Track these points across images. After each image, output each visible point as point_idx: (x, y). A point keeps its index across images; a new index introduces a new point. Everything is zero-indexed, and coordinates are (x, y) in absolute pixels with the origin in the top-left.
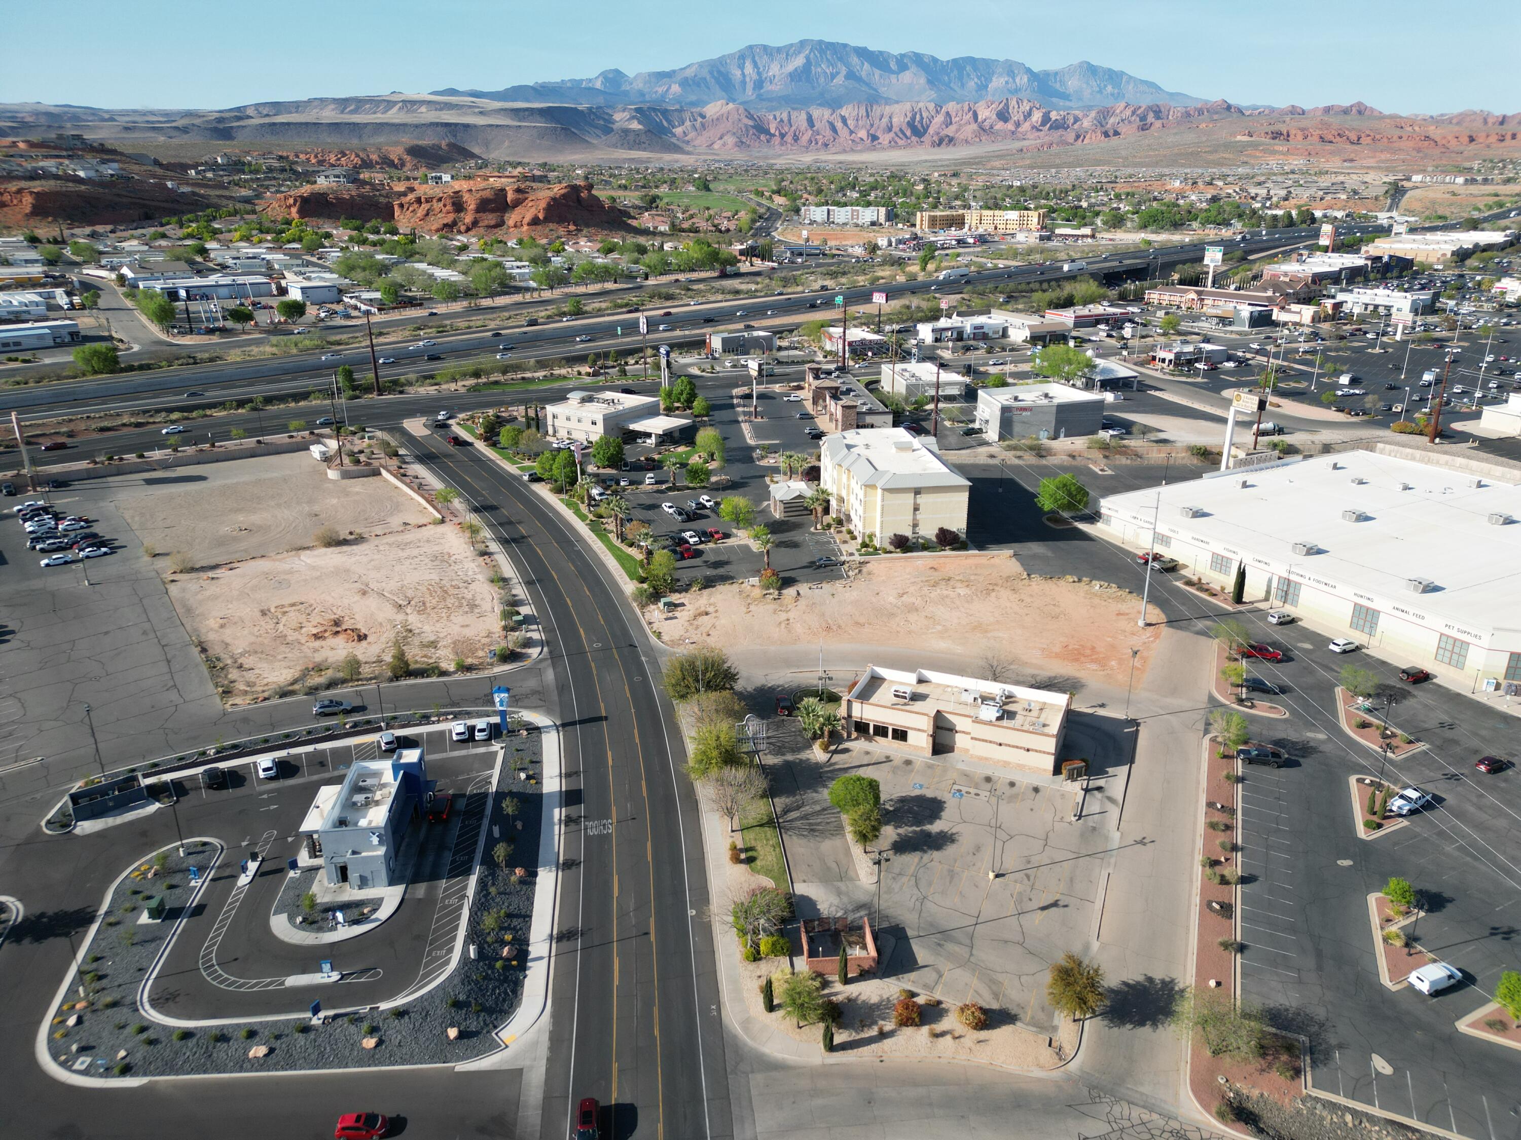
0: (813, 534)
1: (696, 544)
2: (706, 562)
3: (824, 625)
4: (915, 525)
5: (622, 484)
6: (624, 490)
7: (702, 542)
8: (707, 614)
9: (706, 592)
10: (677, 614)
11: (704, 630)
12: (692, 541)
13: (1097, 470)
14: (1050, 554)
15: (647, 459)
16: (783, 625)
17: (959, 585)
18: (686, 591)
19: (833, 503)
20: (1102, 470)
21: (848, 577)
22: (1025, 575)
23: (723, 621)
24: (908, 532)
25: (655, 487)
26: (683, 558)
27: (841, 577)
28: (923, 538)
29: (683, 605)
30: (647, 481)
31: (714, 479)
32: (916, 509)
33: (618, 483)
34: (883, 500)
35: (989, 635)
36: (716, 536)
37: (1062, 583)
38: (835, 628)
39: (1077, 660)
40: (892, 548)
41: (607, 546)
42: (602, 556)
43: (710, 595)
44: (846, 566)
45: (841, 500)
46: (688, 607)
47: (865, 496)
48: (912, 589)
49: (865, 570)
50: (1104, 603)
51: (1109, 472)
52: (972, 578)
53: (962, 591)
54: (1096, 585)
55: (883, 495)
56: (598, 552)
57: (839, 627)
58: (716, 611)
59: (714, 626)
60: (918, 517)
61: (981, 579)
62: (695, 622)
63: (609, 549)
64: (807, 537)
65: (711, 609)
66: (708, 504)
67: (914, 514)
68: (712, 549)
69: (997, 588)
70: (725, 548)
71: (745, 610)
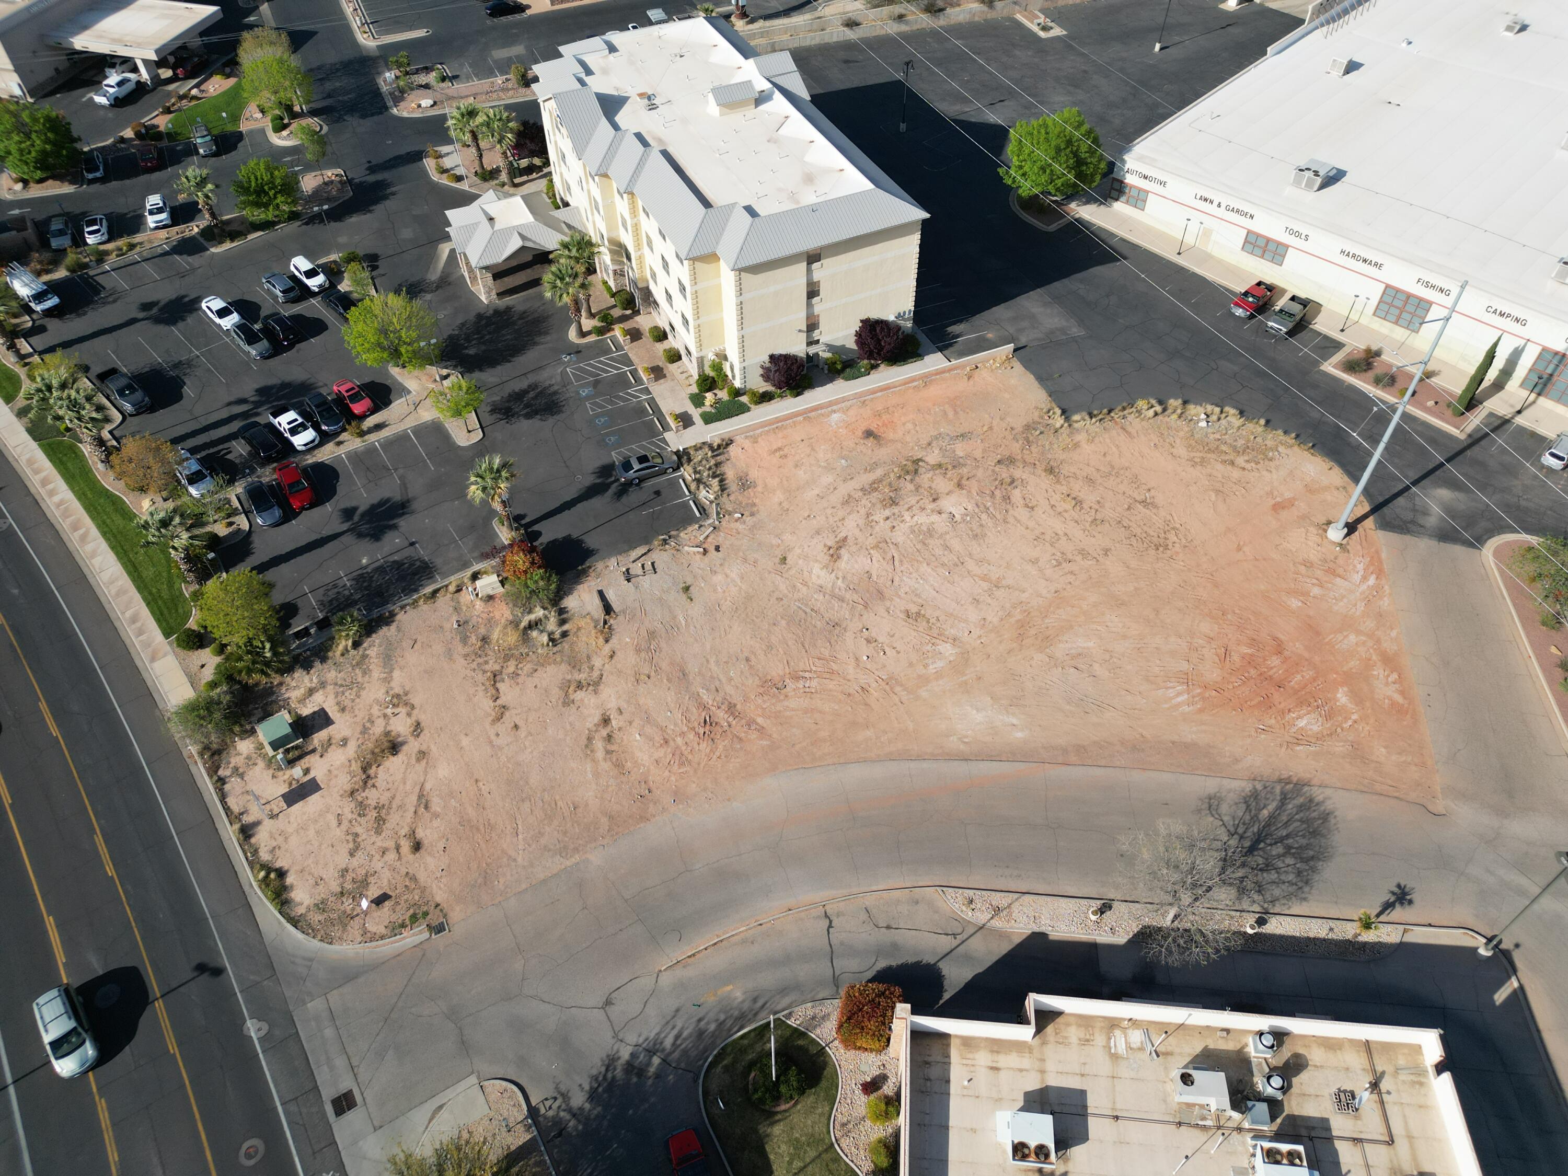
0: (577, 351)
1: (312, 447)
2: (348, 513)
3: (697, 716)
4: (812, 326)
5: (91, 240)
6: (101, 257)
7: (324, 438)
8: (394, 747)
9: (374, 645)
10: (318, 766)
11: (400, 823)
12: (300, 440)
13: (1035, 29)
14: (1076, 331)
15: (138, 135)
16: (599, 745)
17: (942, 484)
18: (321, 653)
19: (605, 259)
20: (1045, 28)
21: (703, 510)
22: (1059, 421)
23: (443, 771)
24: (797, 347)
25: (176, 233)
26: (289, 515)
27: (684, 518)
28: (831, 348)
29: (322, 719)
30: (151, 221)
31: (309, 183)
32: (813, 292)
33: (78, 241)
34: (740, 292)
35: (1060, 650)
36: (357, 408)
37: (1133, 422)
38: (721, 715)
39: (1267, 704)
40: (768, 387)
41: (81, 496)
42: (73, 539)
43: (388, 660)
44: (687, 472)
45: (620, 251)
46: (341, 727)
47: (694, 280)
48: (851, 526)
49: (730, 473)
50: (1236, 474)
51: (1057, 31)
52: (960, 449)
53: (955, 504)
54: (1197, 411)
55: (739, 283)
56: (64, 525)
57: (731, 708)
58: (418, 728)
59: (424, 802)
60: (817, 310)
61: (976, 447)
62: (372, 796)
63: (91, 508)
64: (569, 367)
65: (401, 726)
66: (314, 283)
67: (809, 305)
68: (355, 457)
69: (1018, 473)
70: (388, 444)
71: (487, 704)
